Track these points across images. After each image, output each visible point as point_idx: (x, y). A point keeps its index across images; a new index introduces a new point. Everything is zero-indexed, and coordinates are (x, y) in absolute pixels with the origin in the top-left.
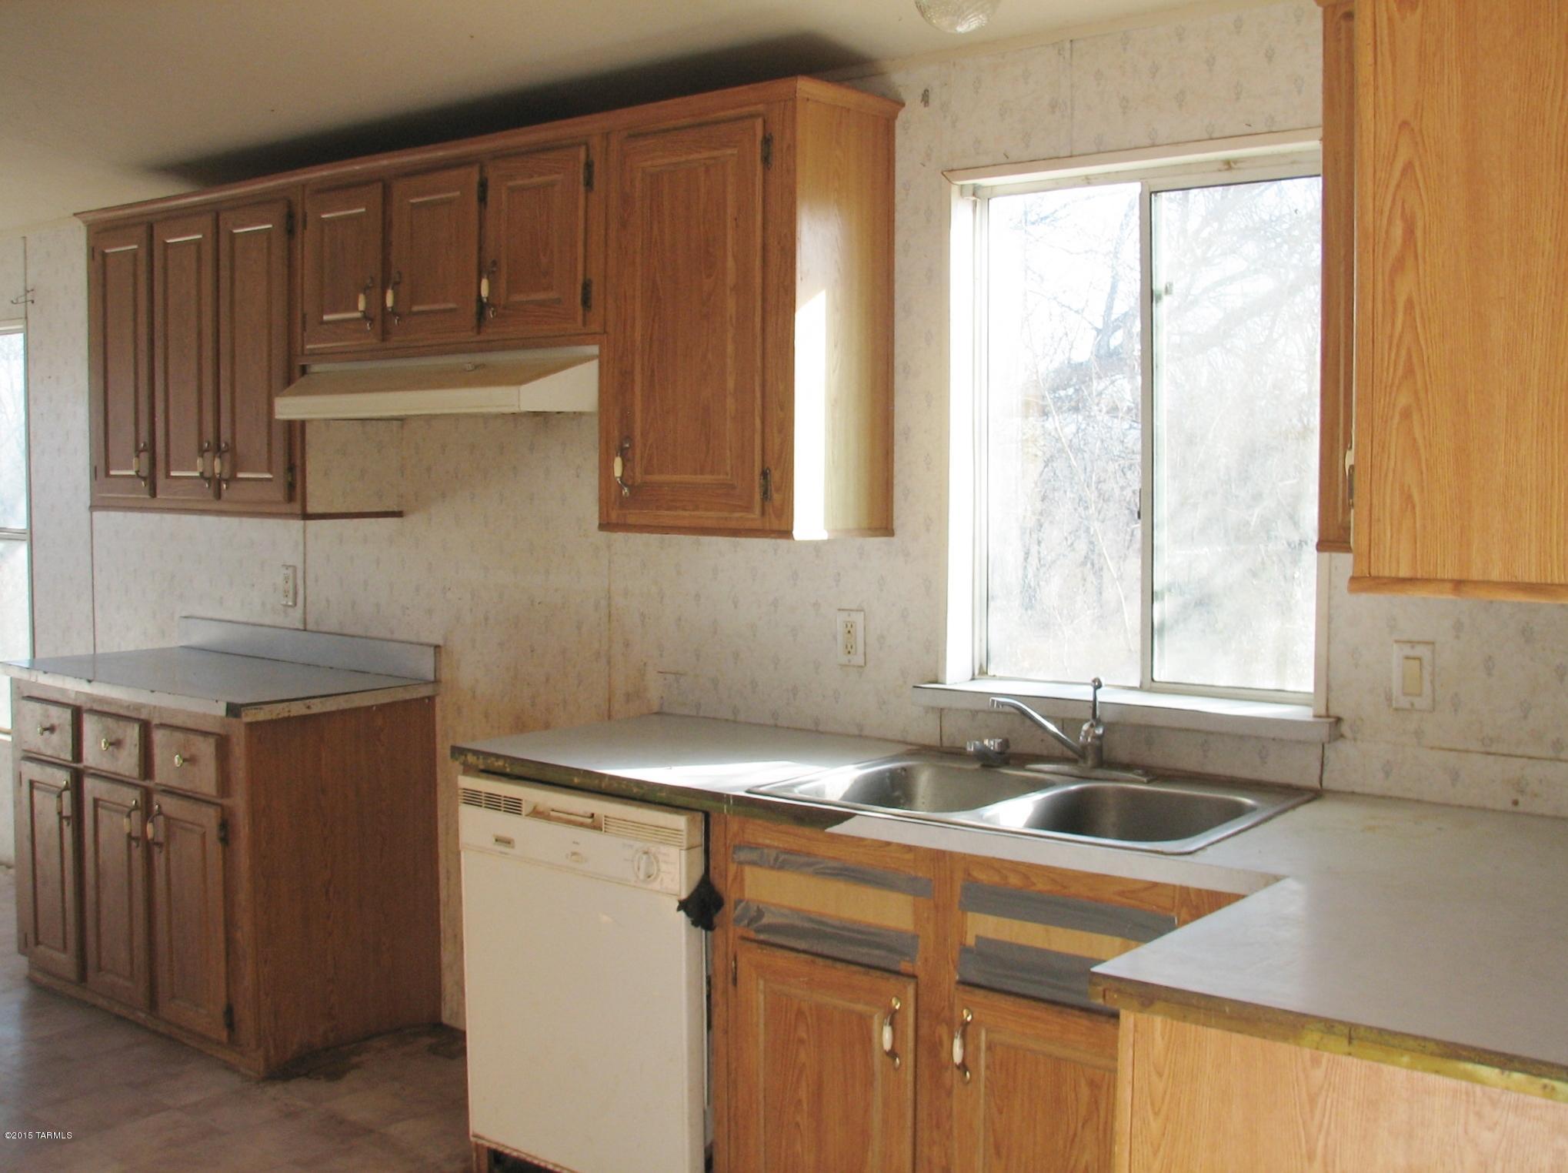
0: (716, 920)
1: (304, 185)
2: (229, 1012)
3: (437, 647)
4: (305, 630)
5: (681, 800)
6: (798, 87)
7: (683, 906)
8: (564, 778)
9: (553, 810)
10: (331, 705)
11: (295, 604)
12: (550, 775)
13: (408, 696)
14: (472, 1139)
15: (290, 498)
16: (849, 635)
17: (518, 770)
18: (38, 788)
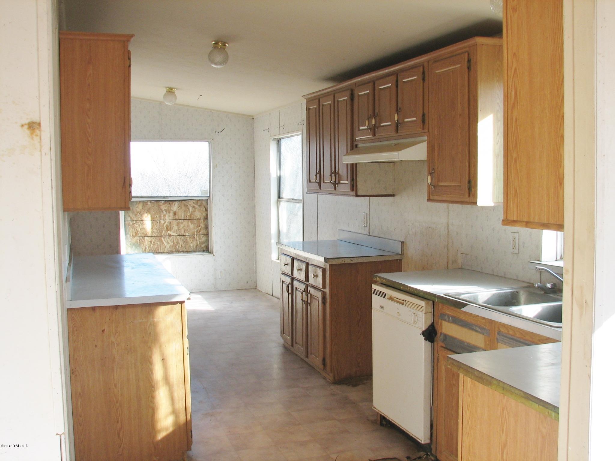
0: (435, 339)
1: (355, 84)
2: (324, 360)
3: (402, 242)
4: (369, 235)
5: (426, 296)
6: (477, 41)
7: (424, 333)
8: (398, 287)
9: (395, 298)
10: (360, 260)
11: (367, 226)
12: (396, 286)
13: (390, 259)
14: (373, 408)
15: (352, 190)
16: (514, 242)
17: (388, 284)
18: (285, 284)
